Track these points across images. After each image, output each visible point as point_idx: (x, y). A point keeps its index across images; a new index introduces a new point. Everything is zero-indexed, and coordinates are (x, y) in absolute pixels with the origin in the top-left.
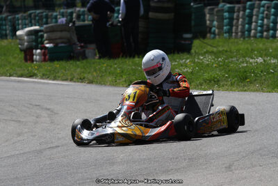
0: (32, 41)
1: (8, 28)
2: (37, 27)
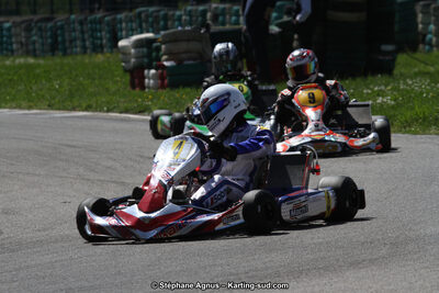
0: (143, 57)
1: (105, 35)
2: (150, 35)
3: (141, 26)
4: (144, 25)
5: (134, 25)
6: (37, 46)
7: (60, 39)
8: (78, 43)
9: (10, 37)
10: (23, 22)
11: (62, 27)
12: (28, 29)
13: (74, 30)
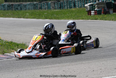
0: (91, 8)
2: (92, 3)
3: (81, 2)
4: (82, 2)
5: (79, 2)
6: (56, 7)
7: (62, 6)
8: (66, 6)
9: (50, 6)
10: (53, 2)
11: (62, 3)
12: (54, 4)
13: (65, 4)
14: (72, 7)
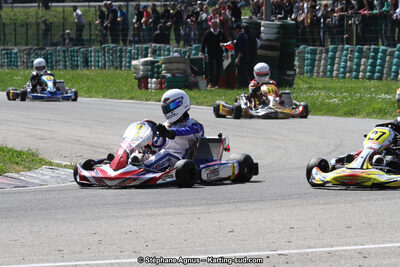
0: (148, 71)
1: (80, 60)
2: (151, 59)
8: (61, 63)
9: (17, 58)
10: (25, 50)
11: (51, 54)
13: (59, 56)
14: (77, 66)
